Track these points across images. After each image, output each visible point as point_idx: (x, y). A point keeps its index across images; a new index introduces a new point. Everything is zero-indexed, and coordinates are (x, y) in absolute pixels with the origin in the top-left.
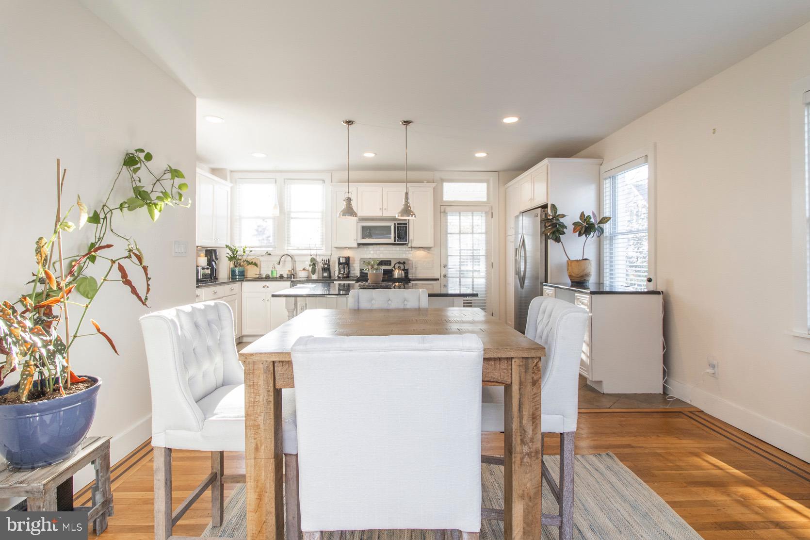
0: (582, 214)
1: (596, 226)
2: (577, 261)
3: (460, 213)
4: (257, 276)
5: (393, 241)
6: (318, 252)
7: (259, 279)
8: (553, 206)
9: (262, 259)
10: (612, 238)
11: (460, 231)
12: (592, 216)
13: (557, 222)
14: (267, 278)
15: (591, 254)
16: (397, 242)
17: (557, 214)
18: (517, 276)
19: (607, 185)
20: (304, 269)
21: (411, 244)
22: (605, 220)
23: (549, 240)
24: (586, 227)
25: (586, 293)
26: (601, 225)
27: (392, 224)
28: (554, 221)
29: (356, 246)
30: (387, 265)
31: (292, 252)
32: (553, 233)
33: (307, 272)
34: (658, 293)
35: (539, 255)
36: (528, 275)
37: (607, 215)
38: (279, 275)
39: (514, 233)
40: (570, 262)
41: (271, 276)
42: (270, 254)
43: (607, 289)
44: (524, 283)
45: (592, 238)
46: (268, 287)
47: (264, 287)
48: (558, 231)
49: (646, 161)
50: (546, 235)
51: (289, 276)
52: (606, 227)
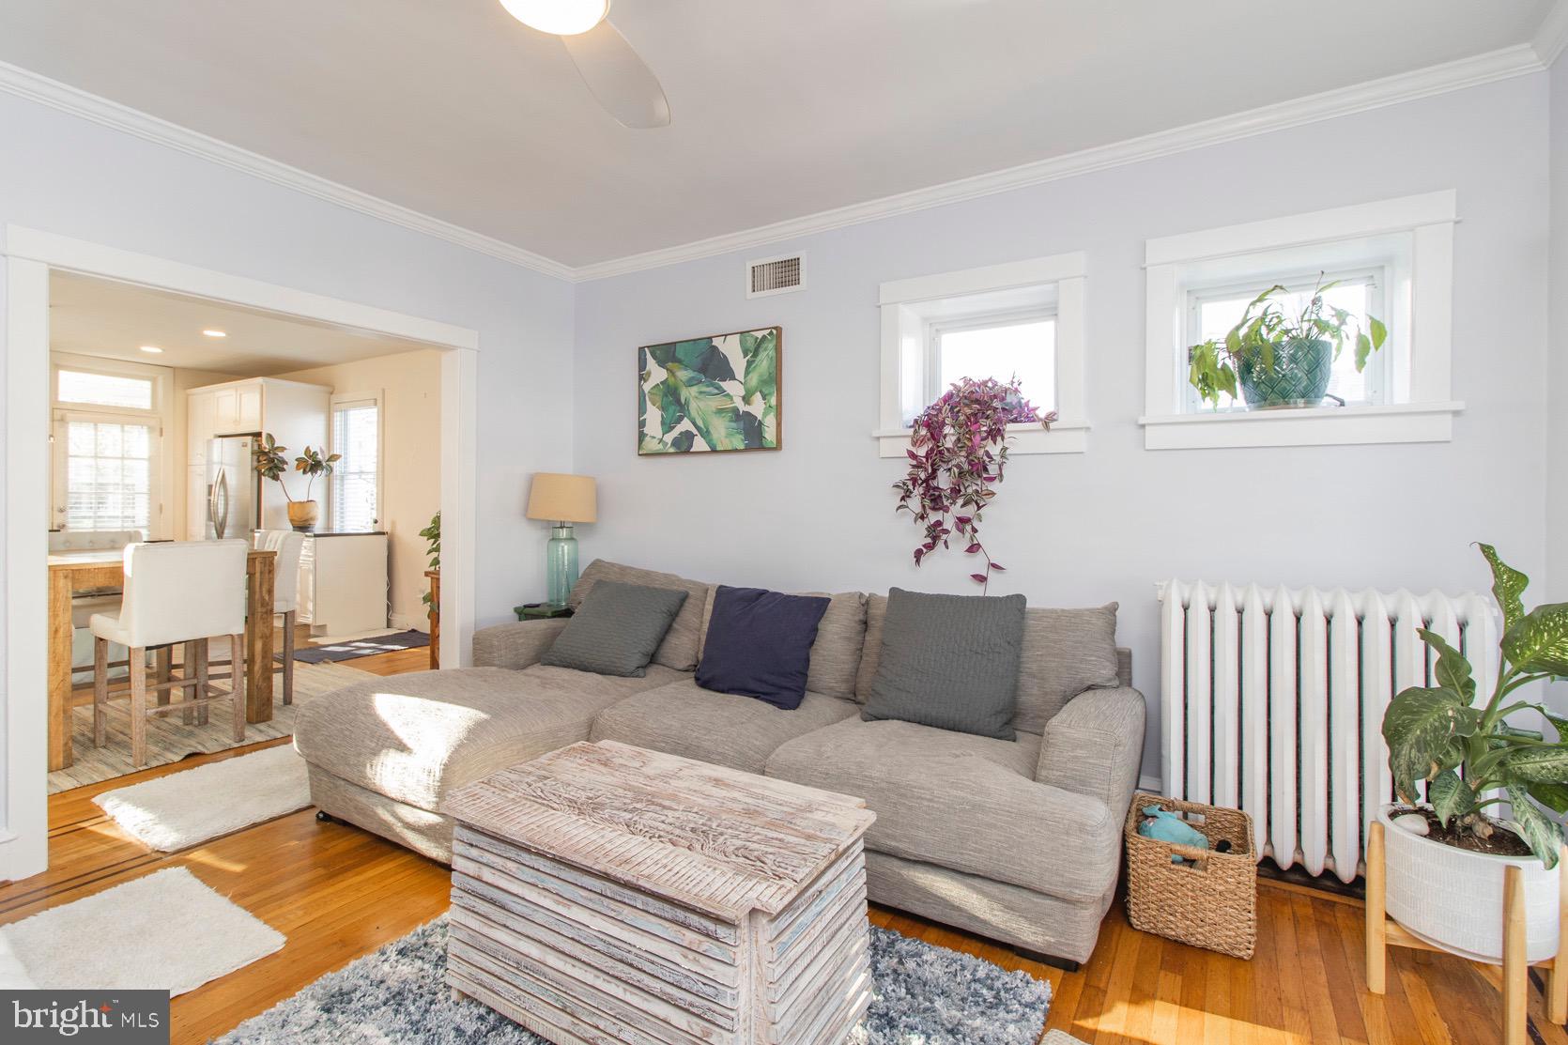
0: (308, 449)
1: (324, 464)
2: (300, 503)
3: (96, 425)
8: (270, 437)
10: (342, 478)
11: (96, 453)
12: (319, 452)
13: (276, 456)
15: (317, 494)
17: (276, 446)
18: (213, 523)
19: (338, 417)
22: (333, 458)
23: (263, 477)
24: (312, 464)
25: (310, 536)
26: (331, 463)
28: (272, 456)
32: (270, 469)
34: (383, 534)
35: (250, 495)
36: (230, 521)
37: (336, 452)
39: (204, 462)
40: (291, 504)
43: (336, 531)
44: (223, 533)
45: (320, 476)
48: (276, 467)
49: (376, 404)
50: (259, 472)
52: (336, 465)
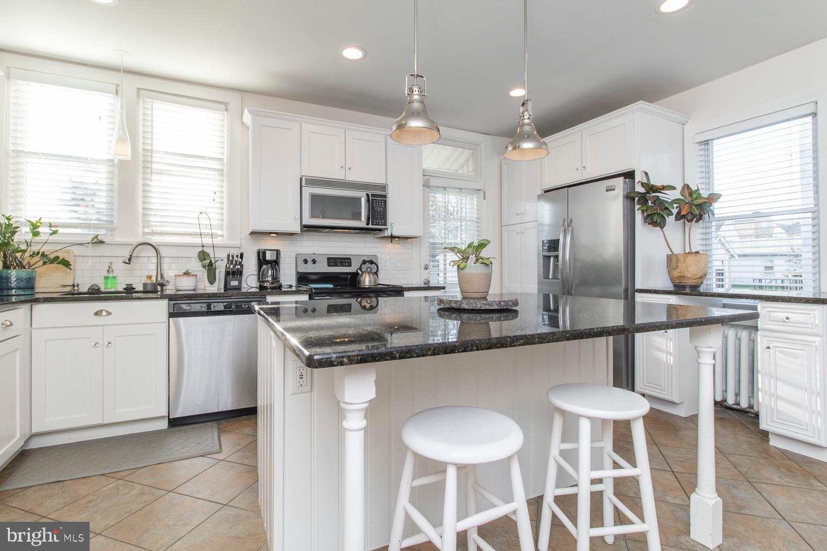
4: (68, 289)
5: (365, 223)
6: (217, 241)
7: (73, 296)
9: (77, 250)
14: (95, 294)
16: (370, 226)
20: (187, 274)
21: (392, 229)
27: (362, 195)
29: (297, 229)
30: (345, 266)
31: (155, 240)
33: (193, 278)
38: (125, 287)
41: (102, 289)
42: (102, 242)
46: (109, 313)
47: (96, 314)
51: (149, 289)
